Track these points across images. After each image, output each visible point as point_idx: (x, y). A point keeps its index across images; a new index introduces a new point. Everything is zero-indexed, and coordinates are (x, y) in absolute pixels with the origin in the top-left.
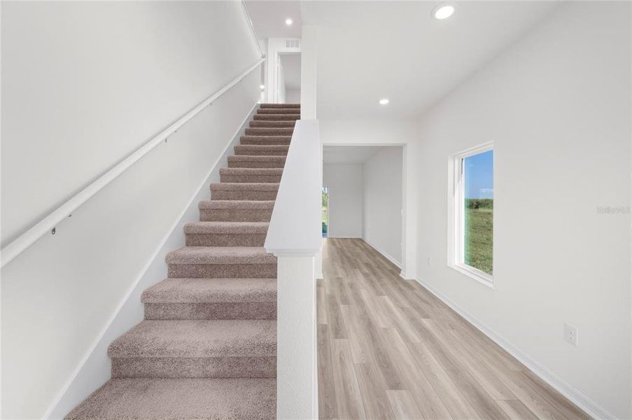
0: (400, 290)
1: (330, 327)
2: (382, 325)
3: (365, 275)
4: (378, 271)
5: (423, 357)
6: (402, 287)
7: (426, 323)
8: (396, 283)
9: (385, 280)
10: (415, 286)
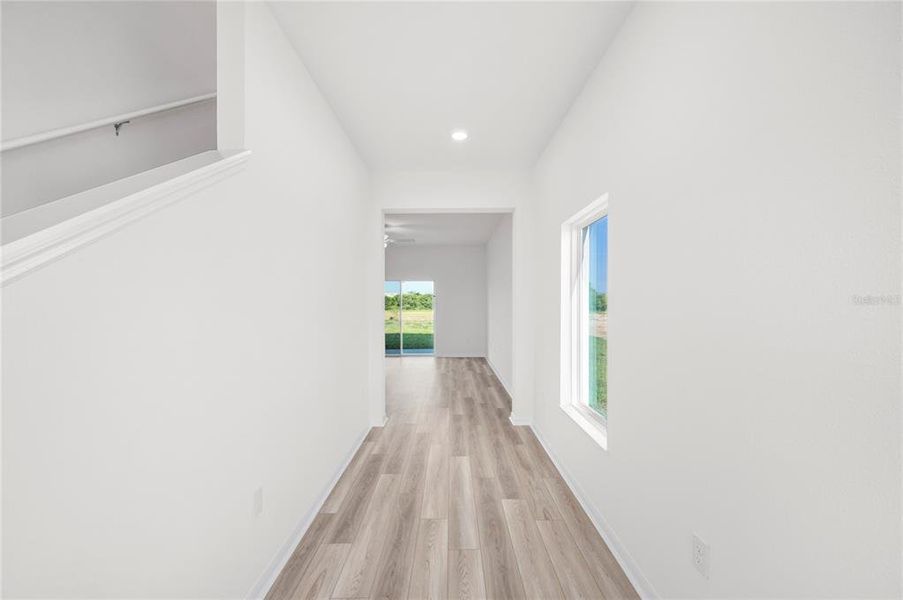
0: (497, 445)
1: (336, 519)
2: (428, 513)
3: (456, 419)
4: (480, 411)
5: (464, 581)
6: (502, 438)
7: (507, 507)
8: (496, 432)
9: (482, 428)
10: (523, 437)
